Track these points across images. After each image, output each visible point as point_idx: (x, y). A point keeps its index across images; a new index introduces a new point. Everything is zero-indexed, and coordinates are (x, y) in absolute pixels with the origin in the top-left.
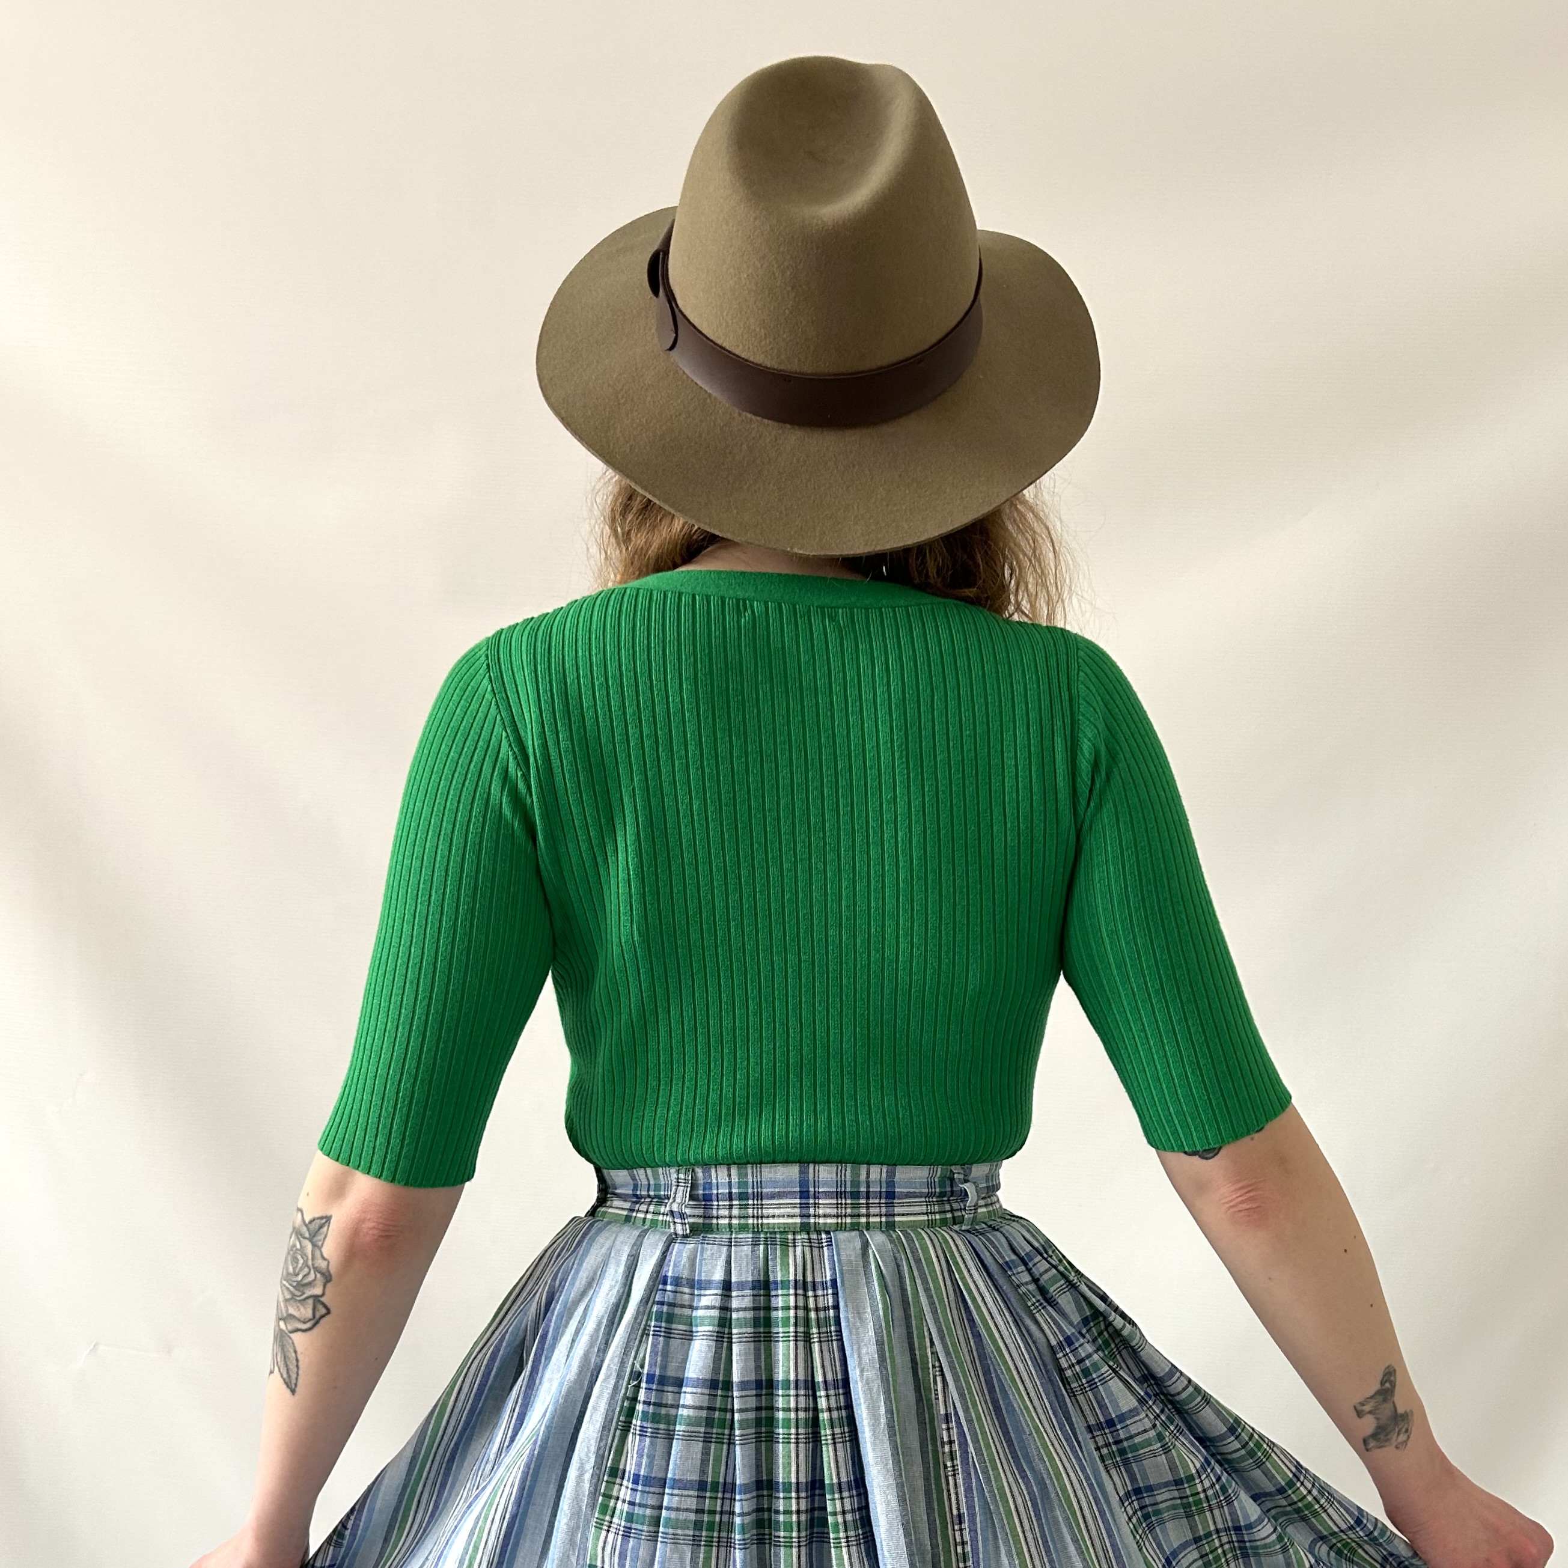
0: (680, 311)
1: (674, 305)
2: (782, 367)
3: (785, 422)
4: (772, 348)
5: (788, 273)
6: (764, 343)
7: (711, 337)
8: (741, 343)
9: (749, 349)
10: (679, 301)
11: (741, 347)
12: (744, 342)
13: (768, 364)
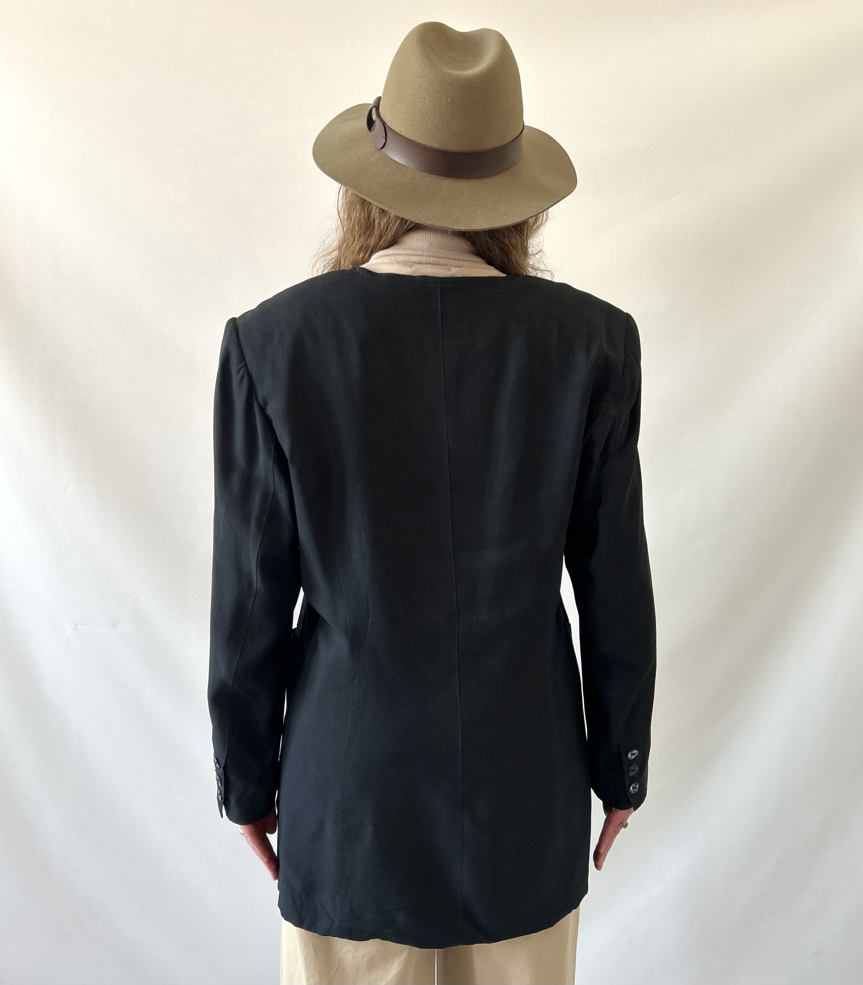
0: (389, 127)
3: (441, 176)
7: (407, 136)
8: (423, 136)
9: (427, 139)
10: (388, 123)
11: (422, 139)
12: (424, 136)
13: (436, 146)
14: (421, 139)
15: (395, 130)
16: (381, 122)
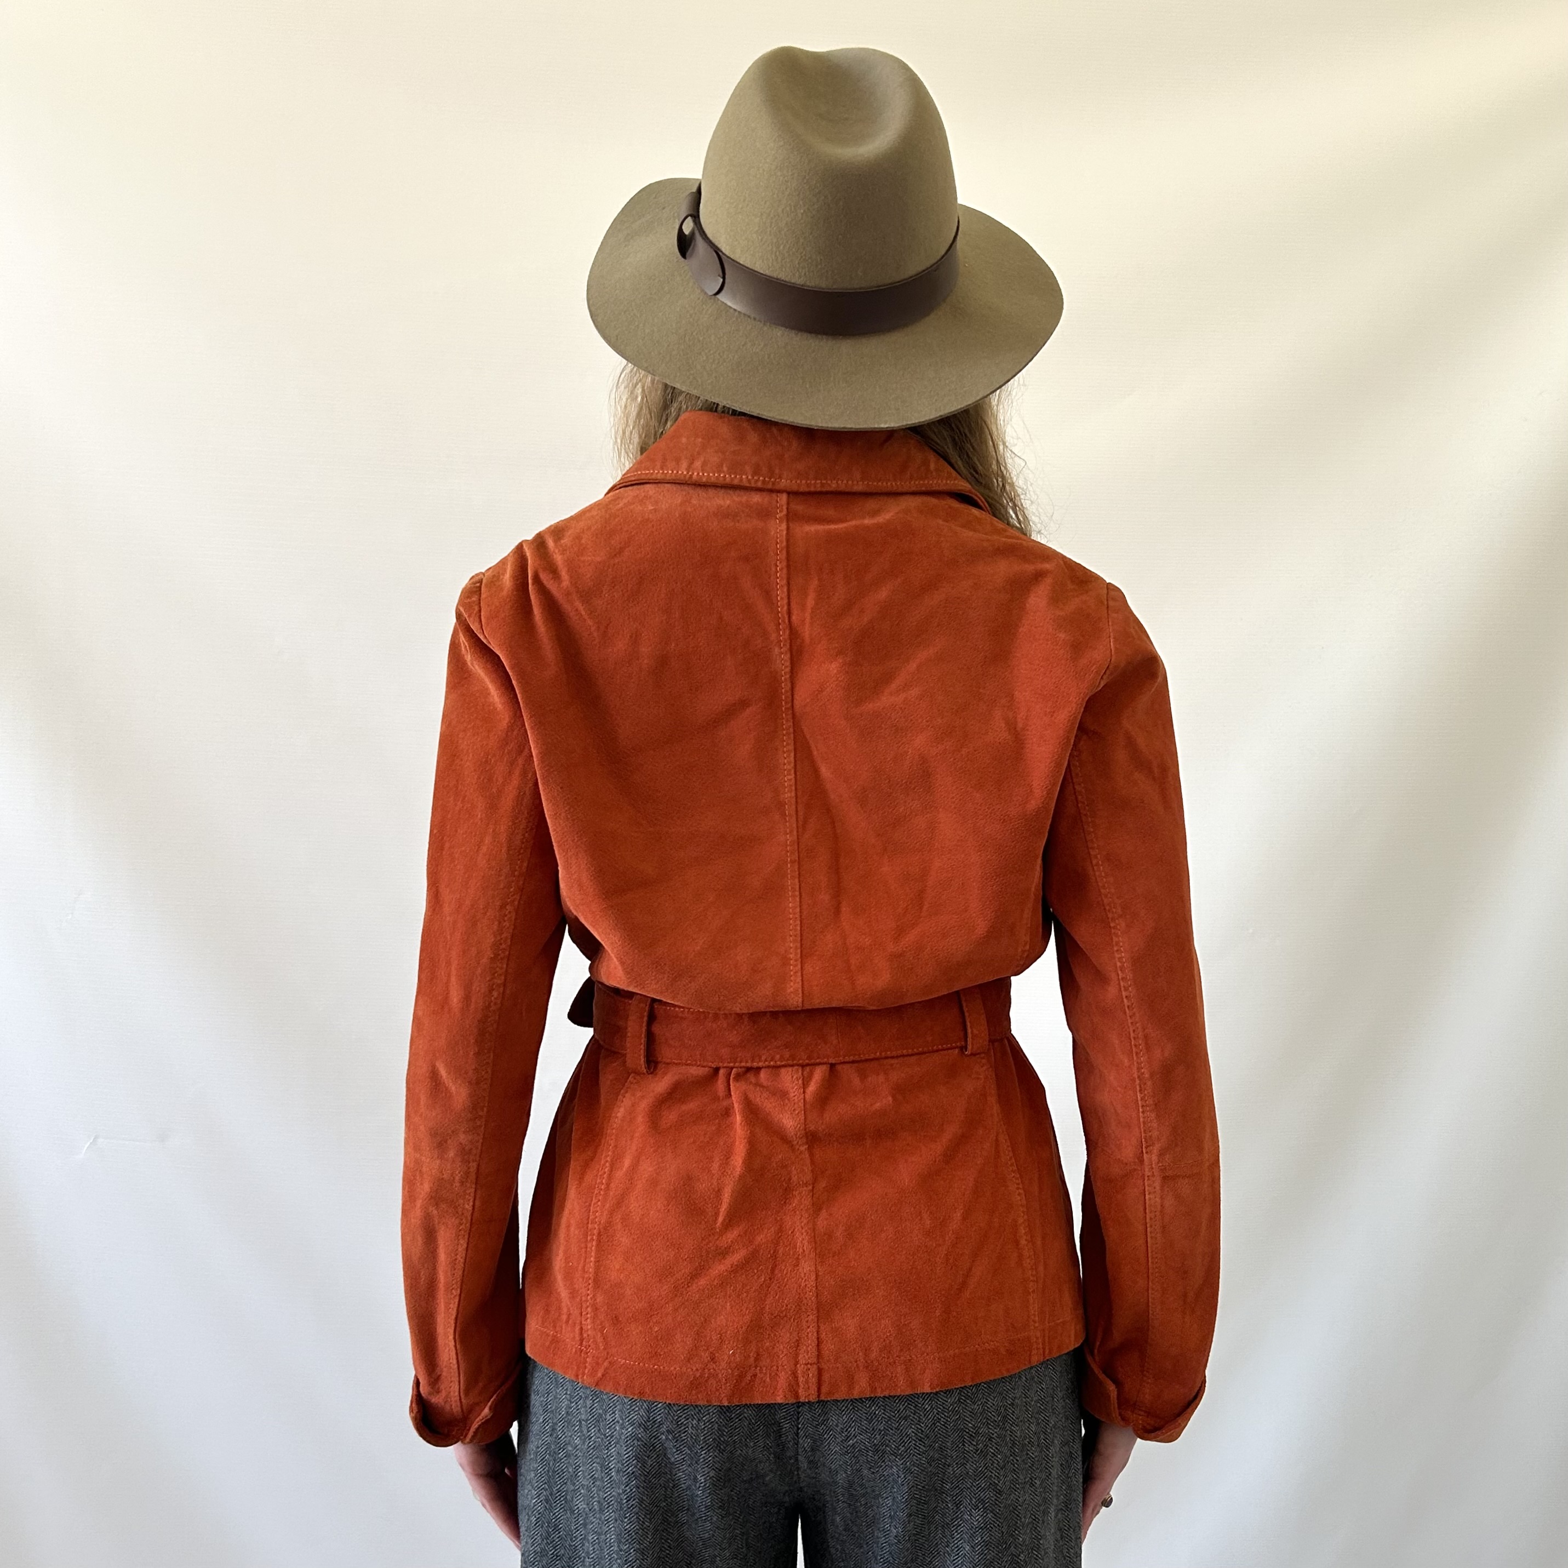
0: (728, 257)
1: (720, 254)
4: (827, 271)
5: (841, 203)
6: (820, 267)
7: (767, 273)
8: (798, 270)
9: (805, 274)
10: (725, 249)
11: (797, 275)
12: (800, 271)
13: (824, 285)
14: (794, 275)
15: (741, 262)
16: (712, 247)
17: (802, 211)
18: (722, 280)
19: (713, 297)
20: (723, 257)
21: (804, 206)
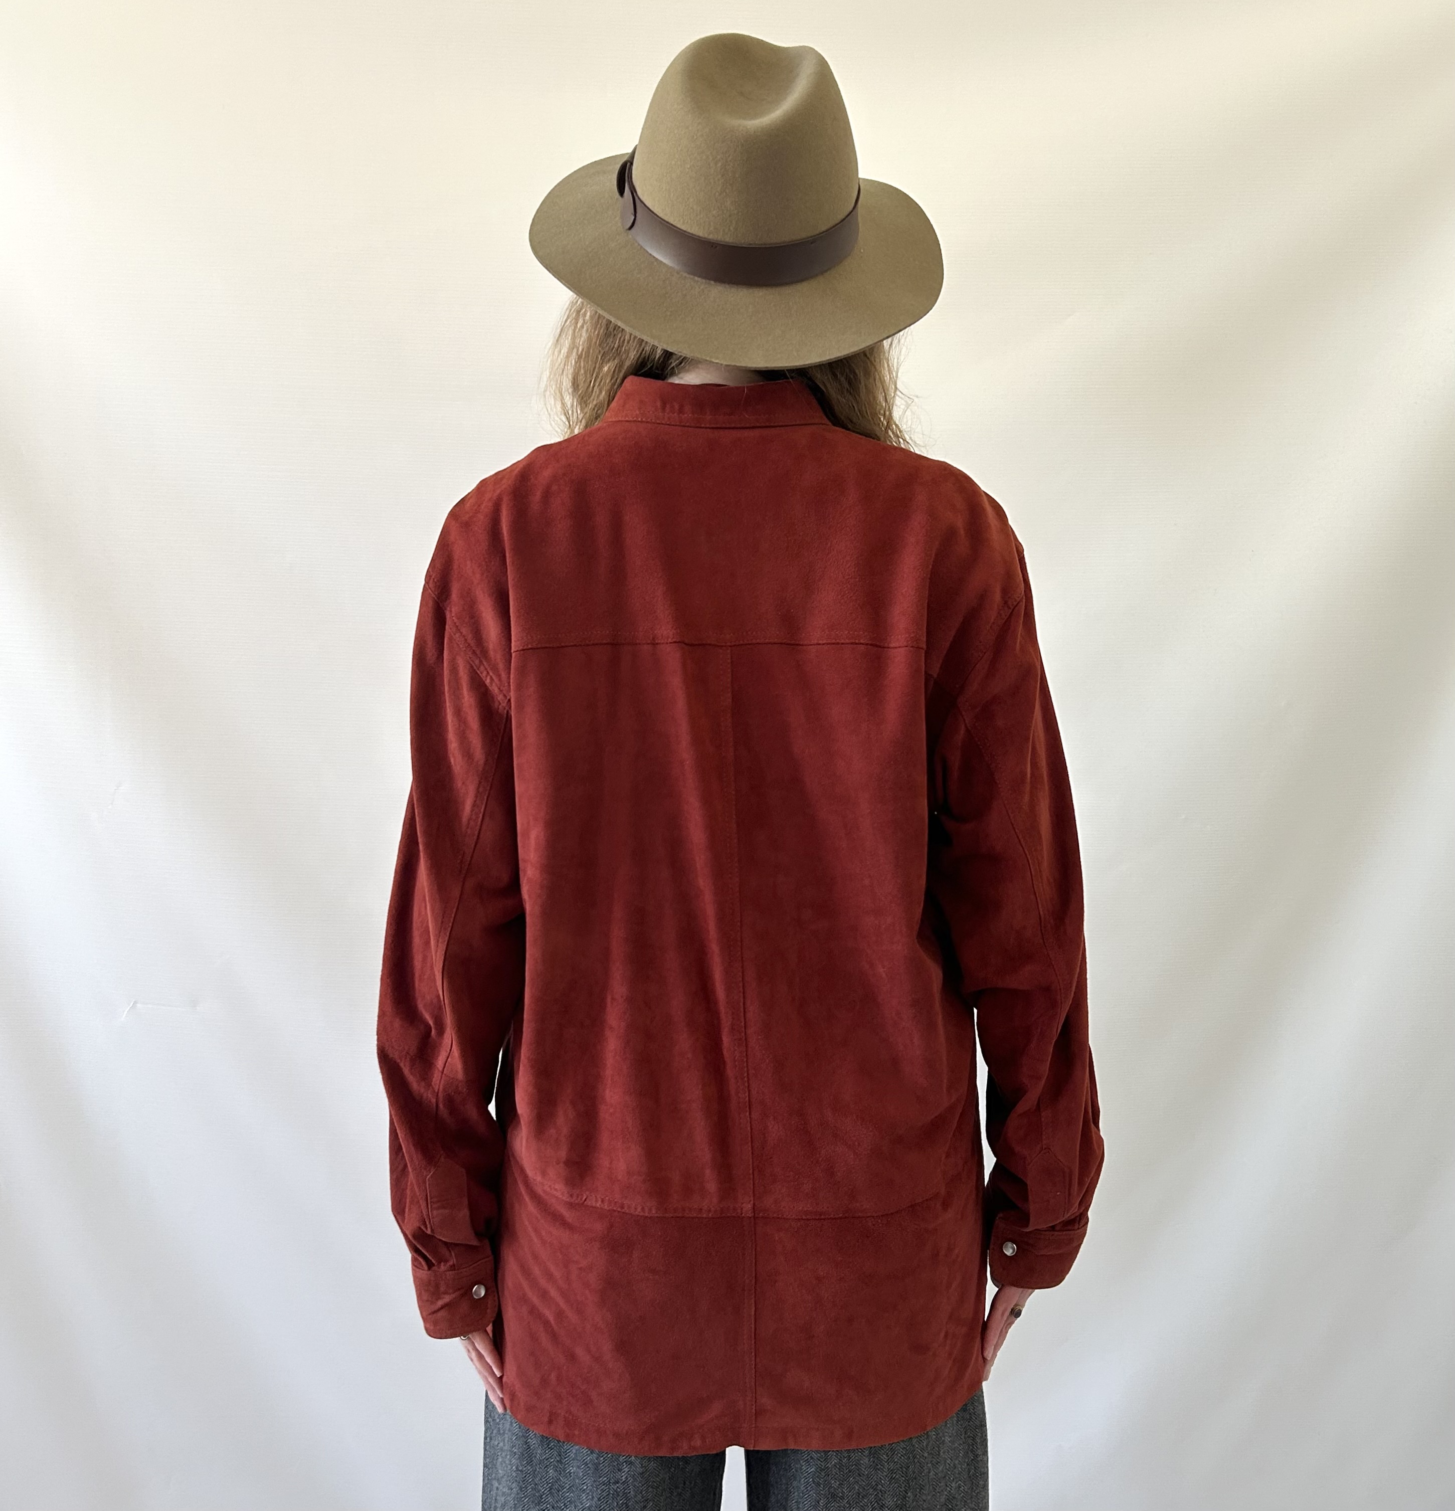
0: (639, 198)
1: (635, 194)
2: (711, 237)
3: (710, 279)
4: (704, 222)
5: (720, 164)
6: (699, 217)
8: (682, 218)
9: (689, 223)
10: (639, 192)
11: (682, 221)
13: (701, 234)
14: (679, 221)
15: (647, 204)
16: (631, 188)
17: (689, 167)
18: (633, 217)
19: (628, 231)
20: (636, 198)
21: (691, 162)
